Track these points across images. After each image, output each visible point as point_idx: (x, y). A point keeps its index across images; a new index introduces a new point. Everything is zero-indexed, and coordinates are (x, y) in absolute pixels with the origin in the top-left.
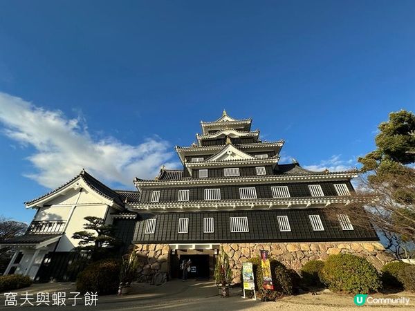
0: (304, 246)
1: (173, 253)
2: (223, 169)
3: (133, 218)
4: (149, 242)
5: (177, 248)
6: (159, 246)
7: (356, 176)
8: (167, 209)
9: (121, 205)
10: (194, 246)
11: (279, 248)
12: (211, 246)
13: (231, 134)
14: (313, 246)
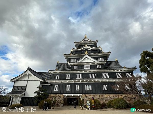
0: (111, 95)
1: (65, 97)
2: (84, 65)
3: (49, 85)
4: (56, 94)
5: (66, 96)
6: (60, 95)
7: (135, 70)
8: (62, 82)
9: (45, 81)
10: (72, 95)
11: (102, 96)
12: (78, 95)
13: (88, 48)
14: (114, 95)
